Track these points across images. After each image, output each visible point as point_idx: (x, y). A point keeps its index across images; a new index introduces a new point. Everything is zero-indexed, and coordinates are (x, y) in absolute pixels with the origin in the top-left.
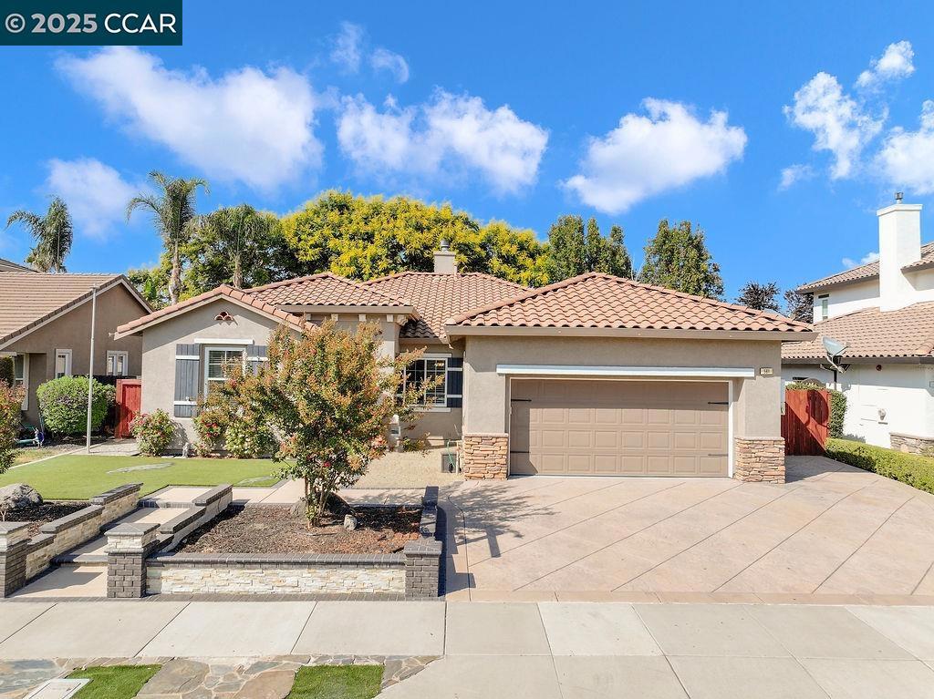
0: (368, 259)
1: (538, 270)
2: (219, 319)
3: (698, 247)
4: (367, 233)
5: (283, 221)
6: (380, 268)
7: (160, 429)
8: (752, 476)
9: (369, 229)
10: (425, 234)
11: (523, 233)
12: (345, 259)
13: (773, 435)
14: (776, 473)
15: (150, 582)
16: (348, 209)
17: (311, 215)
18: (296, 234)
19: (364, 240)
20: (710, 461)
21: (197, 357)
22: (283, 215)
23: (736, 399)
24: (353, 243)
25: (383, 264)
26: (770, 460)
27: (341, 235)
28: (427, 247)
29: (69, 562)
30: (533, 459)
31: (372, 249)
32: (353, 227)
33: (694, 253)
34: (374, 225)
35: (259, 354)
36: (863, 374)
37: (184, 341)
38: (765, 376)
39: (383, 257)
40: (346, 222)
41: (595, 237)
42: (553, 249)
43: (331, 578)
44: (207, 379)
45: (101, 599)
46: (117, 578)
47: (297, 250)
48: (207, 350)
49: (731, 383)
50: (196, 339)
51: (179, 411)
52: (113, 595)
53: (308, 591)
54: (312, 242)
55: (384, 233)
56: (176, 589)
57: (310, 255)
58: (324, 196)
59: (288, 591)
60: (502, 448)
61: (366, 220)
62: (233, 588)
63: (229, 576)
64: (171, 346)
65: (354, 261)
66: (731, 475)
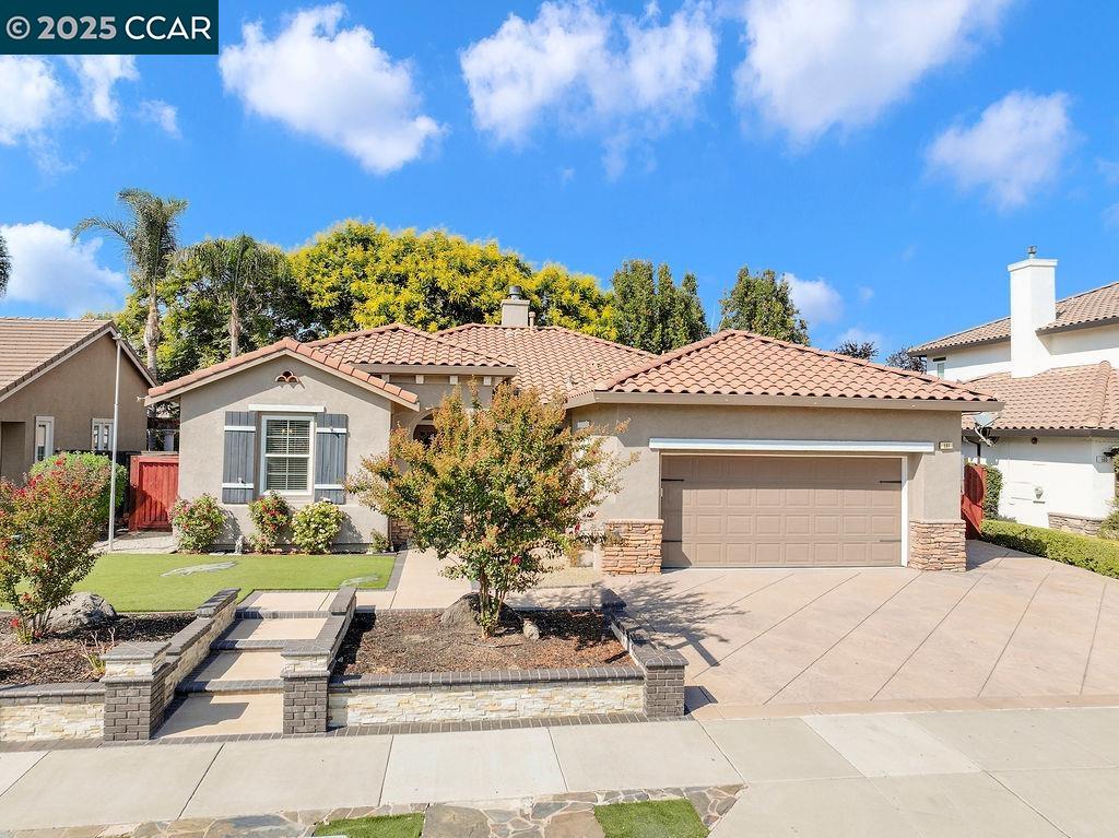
0: (402, 307)
1: (605, 324)
2: (281, 380)
3: (783, 300)
4: (398, 275)
5: (289, 255)
6: (417, 319)
7: (207, 519)
8: (931, 564)
9: (401, 269)
10: (471, 278)
11: (585, 279)
12: (373, 305)
13: (952, 518)
14: (959, 560)
15: (334, 713)
16: (373, 244)
17: (326, 250)
18: (308, 275)
19: (395, 283)
20: (883, 549)
21: (253, 428)
22: (290, 249)
23: (911, 476)
24: (381, 286)
25: (420, 314)
26: (951, 546)
27: (365, 276)
28: (474, 294)
29: (201, 691)
30: (686, 548)
31: (406, 295)
32: (381, 268)
33: (779, 307)
34: (408, 264)
35: (332, 424)
36: (1013, 447)
37: (236, 407)
38: (944, 451)
39: (421, 306)
40: (372, 260)
41: (667, 286)
42: (619, 300)
43: (556, 698)
44: (265, 455)
45: (276, 736)
46: (296, 709)
47: (311, 293)
48: (264, 419)
49: (905, 460)
50: (251, 405)
51: (228, 496)
52: (290, 730)
53: (528, 715)
54: (329, 284)
55: (421, 275)
56: (366, 720)
57: (328, 300)
58: (341, 227)
59: (504, 716)
60: (656, 537)
61: (397, 258)
62: (436, 716)
63: (431, 701)
64: (219, 414)
65: (384, 309)
66: (904, 563)
